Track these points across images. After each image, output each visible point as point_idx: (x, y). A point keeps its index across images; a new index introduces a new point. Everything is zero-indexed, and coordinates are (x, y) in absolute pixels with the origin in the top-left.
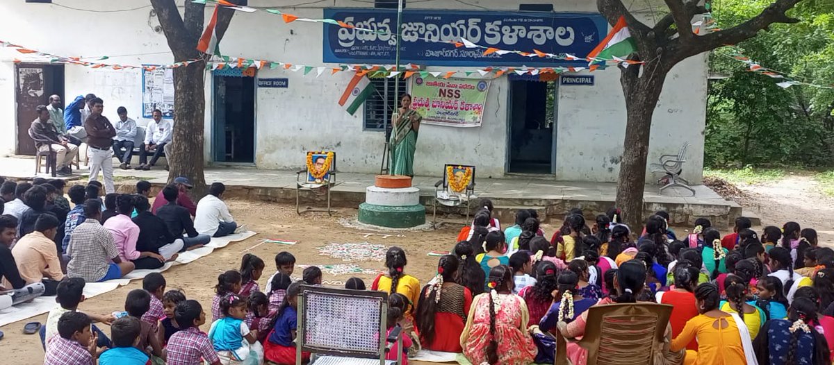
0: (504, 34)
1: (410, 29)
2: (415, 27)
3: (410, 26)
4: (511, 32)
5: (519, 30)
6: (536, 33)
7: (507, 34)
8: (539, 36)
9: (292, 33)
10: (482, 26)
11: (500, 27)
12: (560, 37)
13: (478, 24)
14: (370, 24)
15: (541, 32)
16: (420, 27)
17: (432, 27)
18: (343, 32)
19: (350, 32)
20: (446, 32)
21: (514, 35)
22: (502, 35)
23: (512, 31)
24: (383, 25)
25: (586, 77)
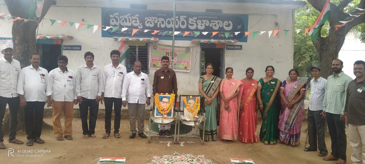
0: (198, 24)
1: (150, 20)
2: (152, 19)
3: (150, 19)
5: (206, 22)
6: (214, 24)
9: (83, 21)
10: (187, 20)
11: (196, 20)
12: (226, 26)
14: (128, 17)
16: (155, 19)
17: (162, 19)
18: (113, 21)
20: (169, 22)
23: (202, 22)
24: (135, 18)
25: (238, 46)
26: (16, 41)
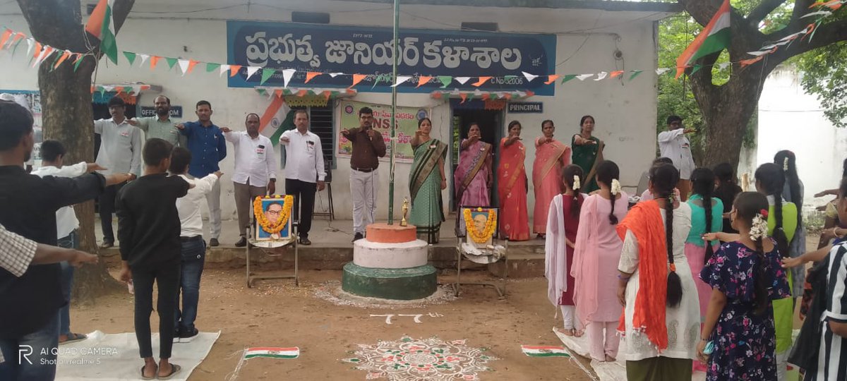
0: (444, 56)
1: (336, 48)
2: (342, 46)
3: (336, 45)
4: (452, 54)
5: (462, 51)
6: (480, 55)
7: (448, 56)
8: (483, 59)
9: (185, 50)
10: (420, 46)
11: (441, 48)
12: (507, 60)
13: (415, 44)
14: (287, 41)
15: (486, 54)
16: (348, 46)
17: (364, 46)
18: (253, 50)
19: (262, 50)
20: (379, 53)
21: (456, 57)
22: (443, 57)
23: (454, 52)
24: (303, 43)
25: (534, 104)
26: (49, 101)
